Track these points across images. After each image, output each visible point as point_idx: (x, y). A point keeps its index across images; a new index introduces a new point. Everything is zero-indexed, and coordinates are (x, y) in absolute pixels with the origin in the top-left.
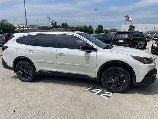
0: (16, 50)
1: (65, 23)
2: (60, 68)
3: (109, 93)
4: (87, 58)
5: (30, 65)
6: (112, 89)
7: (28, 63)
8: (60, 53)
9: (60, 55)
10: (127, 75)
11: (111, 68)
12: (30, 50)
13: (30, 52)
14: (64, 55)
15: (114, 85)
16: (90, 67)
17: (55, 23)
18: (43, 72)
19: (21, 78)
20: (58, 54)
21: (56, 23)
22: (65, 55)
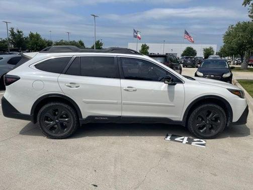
0: (40, 82)
1: (35, 33)
2: (126, 110)
3: (199, 140)
4: (171, 94)
5: (69, 108)
6: (202, 135)
7: (66, 106)
8: (128, 87)
9: (128, 90)
10: (223, 114)
11: (203, 106)
12: (71, 83)
13: (70, 87)
14: (134, 90)
15: (205, 128)
16: (174, 106)
17: (18, 32)
18: (96, 118)
19: (49, 132)
20: (124, 88)
21: (21, 32)
22: (136, 90)
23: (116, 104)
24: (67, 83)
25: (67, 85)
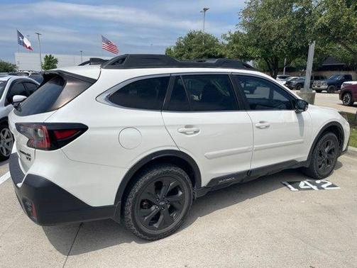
8: (260, 123)
9: (260, 128)
12: (186, 127)
13: (186, 133)
16: (303, 142)
18: (220, 182)
22: (269, 126)
23: (246, 151)
24: (180, 126)
25: (180, 130)
